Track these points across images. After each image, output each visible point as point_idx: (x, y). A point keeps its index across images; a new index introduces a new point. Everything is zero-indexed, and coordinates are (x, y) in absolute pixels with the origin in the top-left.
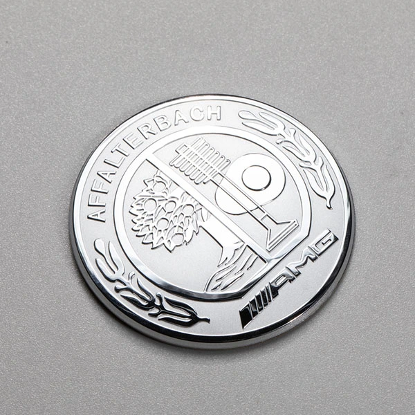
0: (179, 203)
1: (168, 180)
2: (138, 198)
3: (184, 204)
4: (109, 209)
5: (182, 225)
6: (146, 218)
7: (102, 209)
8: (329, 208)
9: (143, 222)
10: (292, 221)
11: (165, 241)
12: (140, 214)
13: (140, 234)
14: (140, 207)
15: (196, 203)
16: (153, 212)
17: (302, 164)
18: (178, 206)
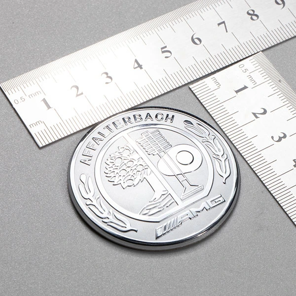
0: (135, 163)
1: (132, 149)
2: (112, 156)
3: (138, 164)
4: (94, 159)
5: (134, 175)
6: (114, 167)
7: (90, 158)
8: (225, 183)
9: (111, 169)
10: (200, 186)
11: (122, 182)
12: (111, 165)
13: (108, 175)
14: (112, 161)
15: (146, 164)
16: (119, 165)
17: (214, 156)
18: (135, 164)
